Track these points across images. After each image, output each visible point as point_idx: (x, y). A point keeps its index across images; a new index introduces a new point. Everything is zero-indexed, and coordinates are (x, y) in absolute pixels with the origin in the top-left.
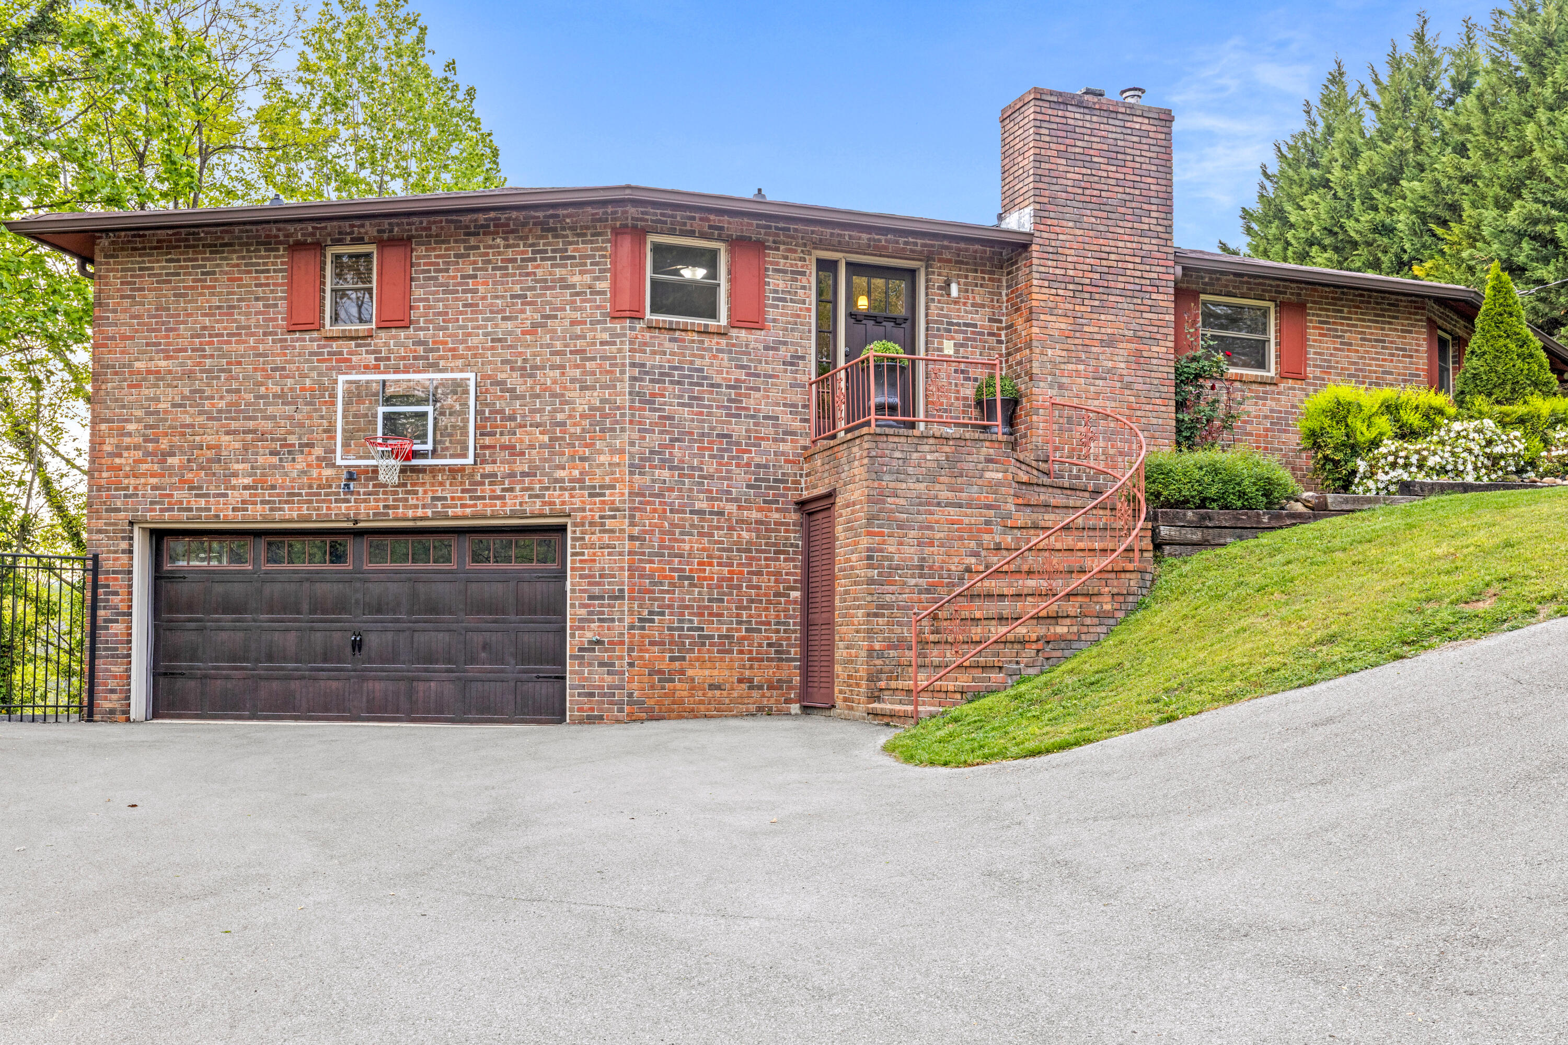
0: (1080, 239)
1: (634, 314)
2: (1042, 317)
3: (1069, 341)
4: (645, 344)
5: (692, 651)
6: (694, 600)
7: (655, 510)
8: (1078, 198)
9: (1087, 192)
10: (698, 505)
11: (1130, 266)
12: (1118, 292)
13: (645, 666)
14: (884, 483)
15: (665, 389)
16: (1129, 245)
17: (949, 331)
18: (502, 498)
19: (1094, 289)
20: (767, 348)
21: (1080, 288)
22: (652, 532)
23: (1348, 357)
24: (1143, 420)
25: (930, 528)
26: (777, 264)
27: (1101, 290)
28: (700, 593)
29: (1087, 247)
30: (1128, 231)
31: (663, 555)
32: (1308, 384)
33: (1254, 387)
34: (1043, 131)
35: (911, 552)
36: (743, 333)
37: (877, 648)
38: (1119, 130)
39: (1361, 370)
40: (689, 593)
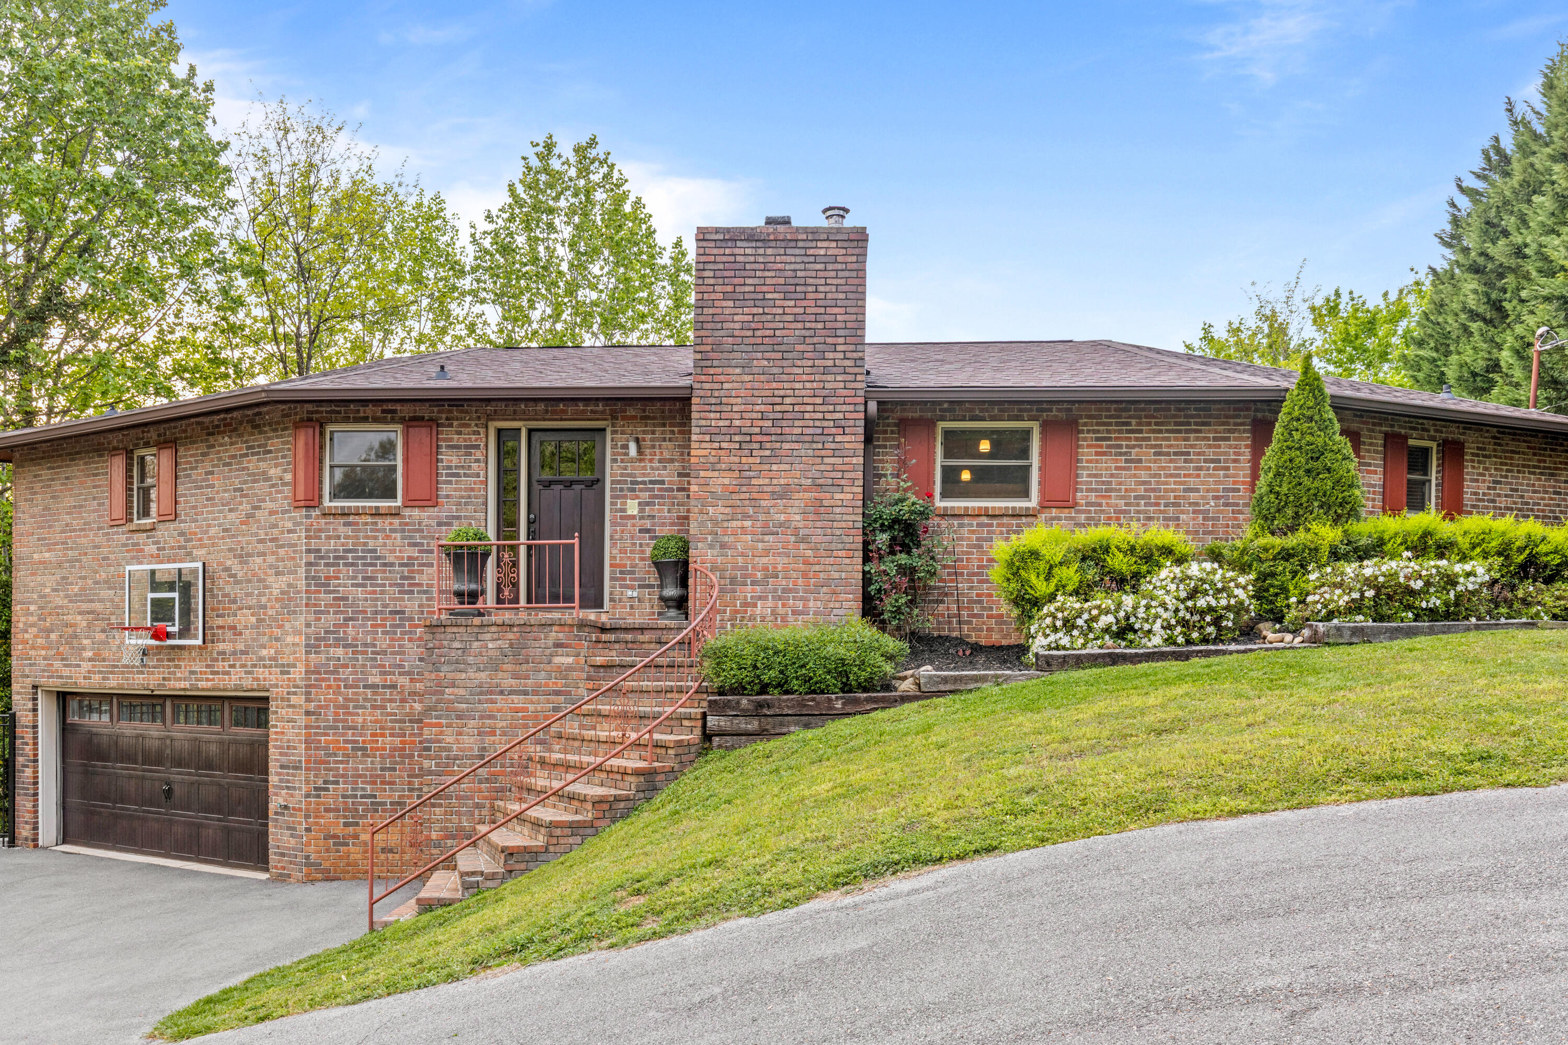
0: (749, 385)
1: (308, 503)
2: (702, 474)
3: (734, 496)
4: (320, 530)
5: (365, 817)
6: (367, 769)
7: (329, 687)
8: (746, 341)
9: (758, 333)
10: (371, 680)
11: (809, 408)
12: (794, 438)
13: (320, 831)
14: (442, 674)
15: (339, 571)
16: (808, 385)
17: (634, 490)
18: (228, 673)
19: (765, 438)
20: (440, 524)
21: (748, 438)
22: (327, 707)
23: (1135, 476)
24: (822, 575)
25: (491, 717)
26: (451, 440)
27: (774, 438)
28: (372, 763)
29: (756, 393)
30: (807, 370)
31: (337, 728)
32: (1078, 512)
33: (1005, 520)
34: (706, 274)
35: (470, 742)
36: (416, 512)
37: (434, 837)
38: (799, 259)
39: (1154, 490)
40: (361, 763)
